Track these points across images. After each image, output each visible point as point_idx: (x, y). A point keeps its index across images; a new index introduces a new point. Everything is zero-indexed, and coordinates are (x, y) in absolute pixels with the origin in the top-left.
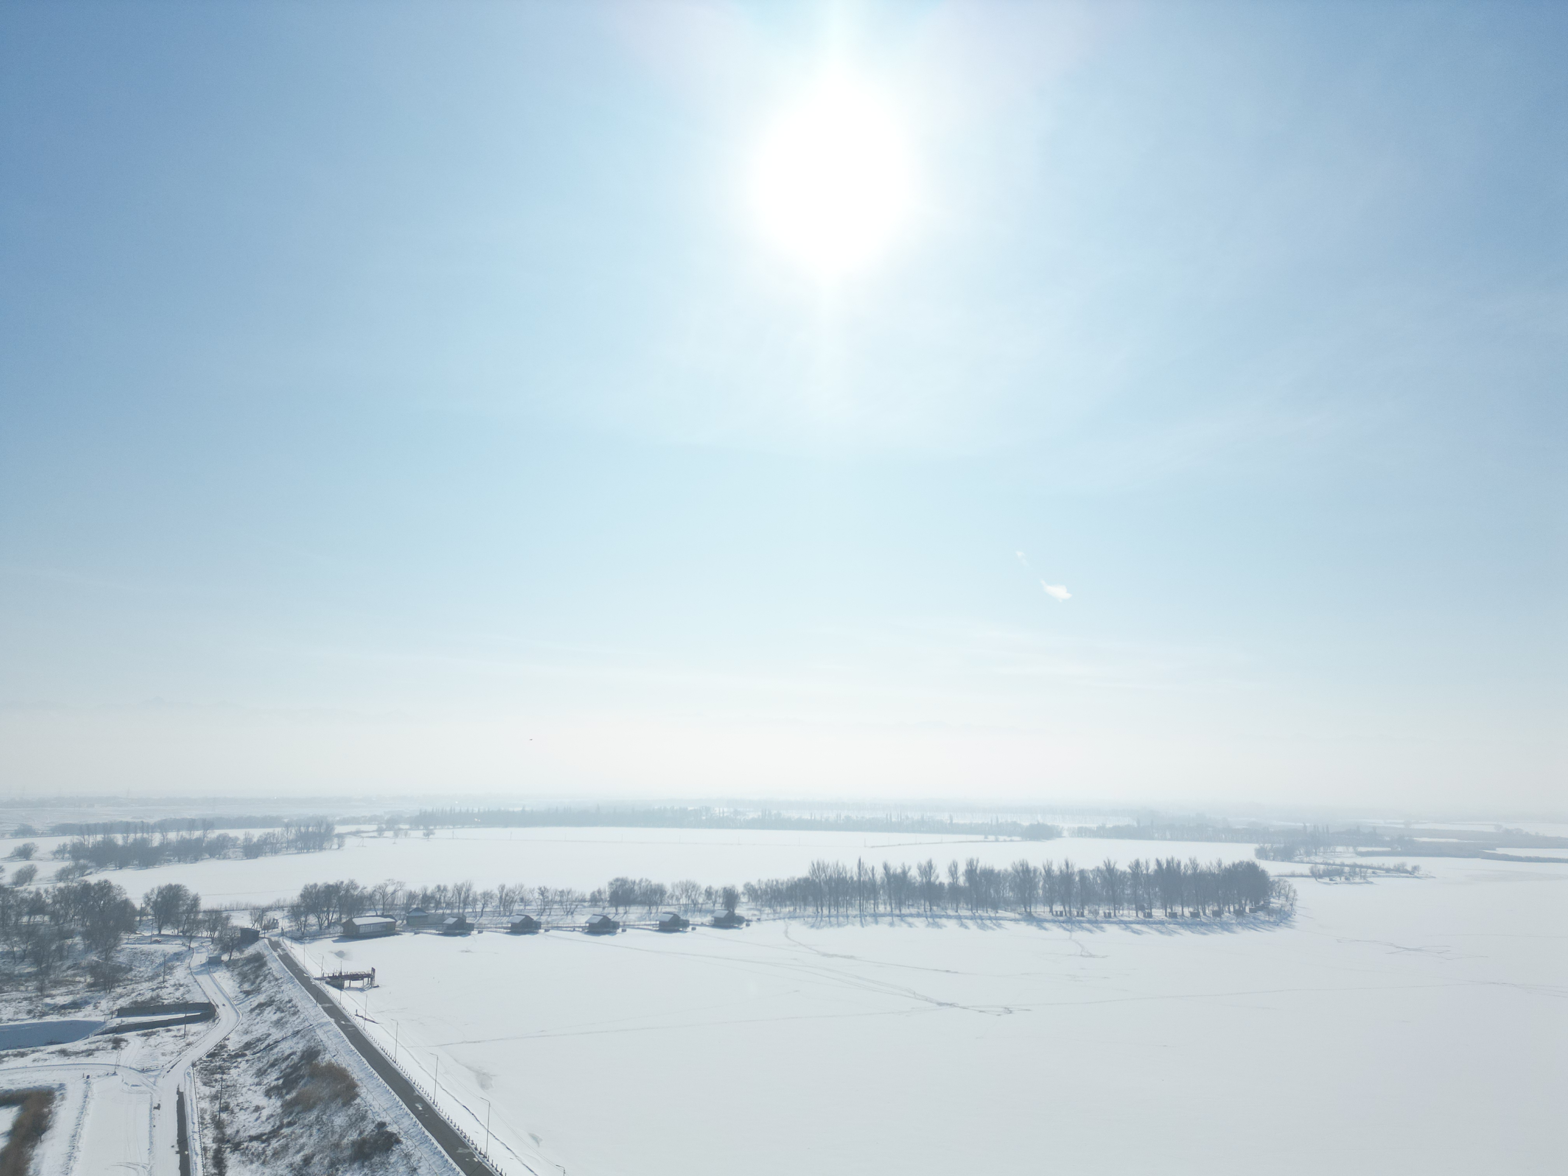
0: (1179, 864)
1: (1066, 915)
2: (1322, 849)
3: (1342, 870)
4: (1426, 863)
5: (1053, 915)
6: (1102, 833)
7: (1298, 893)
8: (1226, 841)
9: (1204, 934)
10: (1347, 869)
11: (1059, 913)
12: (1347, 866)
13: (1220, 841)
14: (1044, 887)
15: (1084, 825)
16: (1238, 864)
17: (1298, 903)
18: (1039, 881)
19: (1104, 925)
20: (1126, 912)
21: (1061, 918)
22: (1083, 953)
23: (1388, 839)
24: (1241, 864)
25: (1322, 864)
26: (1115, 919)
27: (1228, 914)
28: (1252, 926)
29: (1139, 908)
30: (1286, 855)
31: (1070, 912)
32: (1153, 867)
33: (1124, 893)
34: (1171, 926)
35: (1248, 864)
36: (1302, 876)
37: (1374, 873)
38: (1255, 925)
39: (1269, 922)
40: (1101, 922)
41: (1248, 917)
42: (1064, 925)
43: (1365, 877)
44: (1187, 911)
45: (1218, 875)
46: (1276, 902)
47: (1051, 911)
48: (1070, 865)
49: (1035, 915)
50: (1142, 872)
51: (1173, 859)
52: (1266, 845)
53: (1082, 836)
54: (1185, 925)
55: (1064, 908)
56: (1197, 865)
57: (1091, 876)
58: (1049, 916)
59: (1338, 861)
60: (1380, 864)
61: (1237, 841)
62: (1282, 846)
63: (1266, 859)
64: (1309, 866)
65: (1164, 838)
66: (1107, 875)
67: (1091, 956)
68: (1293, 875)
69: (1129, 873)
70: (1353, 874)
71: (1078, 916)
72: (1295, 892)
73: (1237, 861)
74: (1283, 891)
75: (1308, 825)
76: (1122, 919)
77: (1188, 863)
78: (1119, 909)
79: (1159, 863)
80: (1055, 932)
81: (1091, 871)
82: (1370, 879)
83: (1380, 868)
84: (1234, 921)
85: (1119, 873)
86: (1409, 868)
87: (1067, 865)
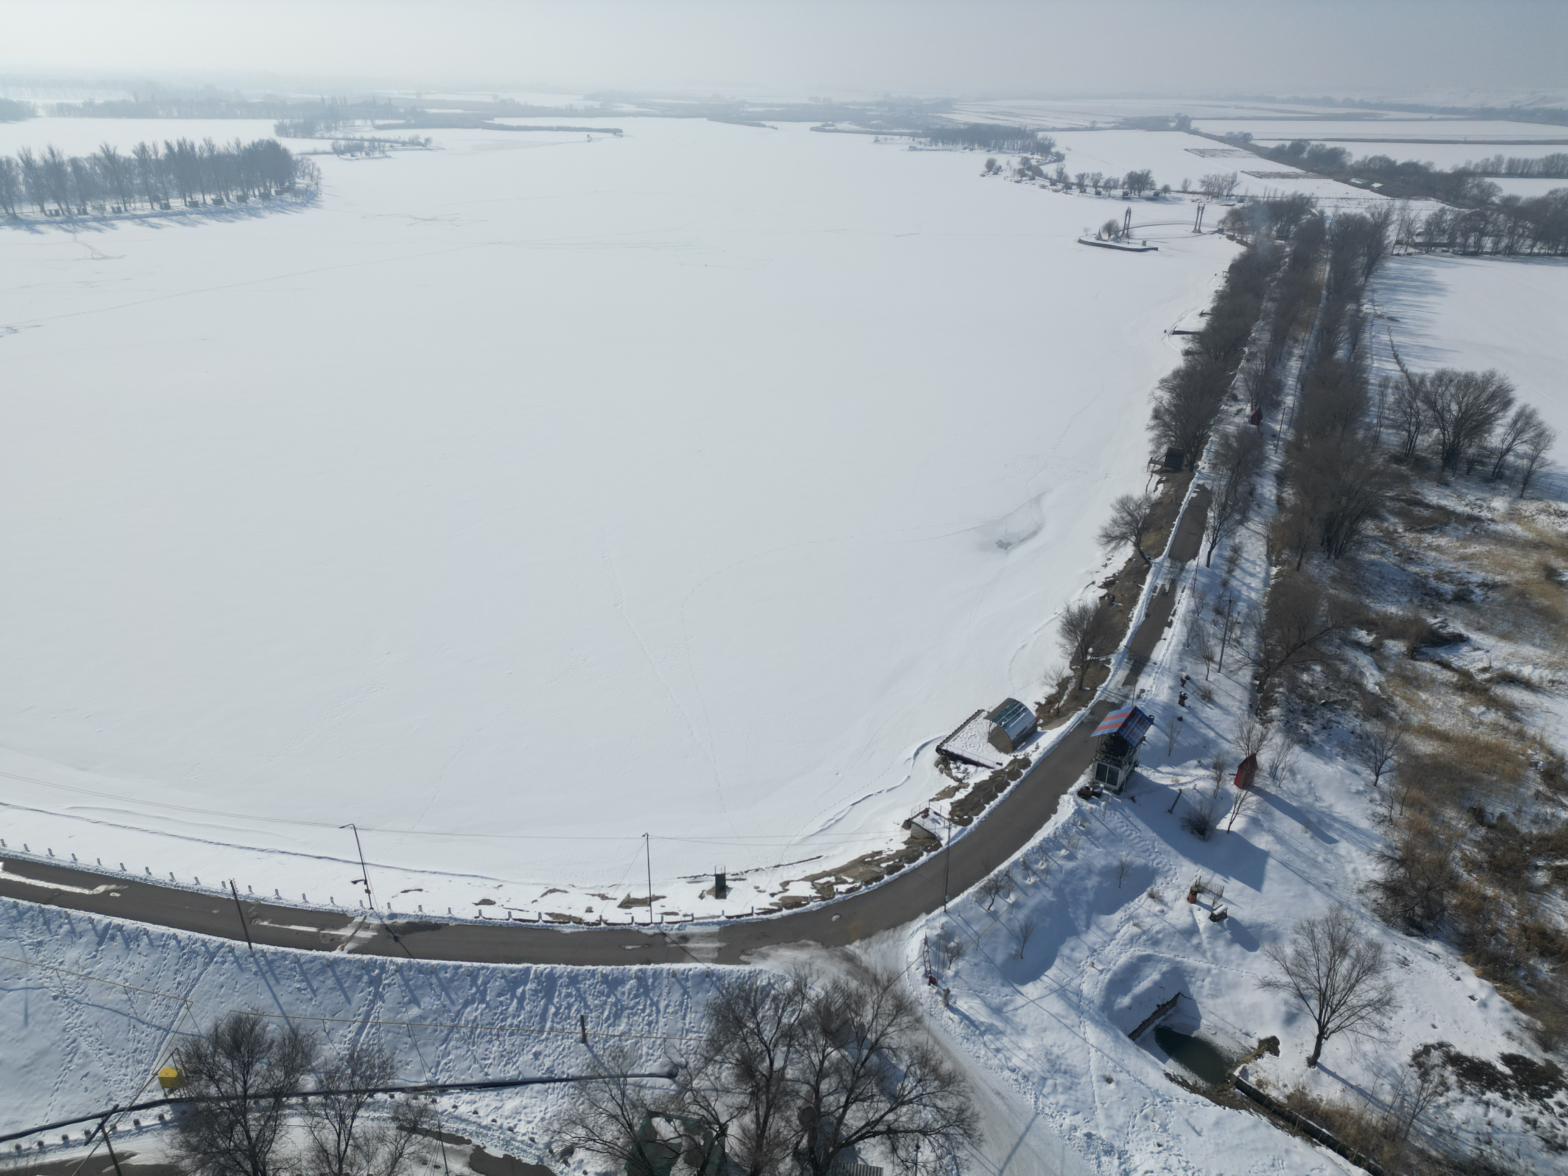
0: (192, 147)
1: (63, 214)
2: (341, 123)
3: (362, 145)
4: (437, 135)
5: (46, 214)
6: (91, 110)
7: (322, 171)
8: (242, 117)
9: (232, 221)
10: (366, 144)
11: (53, 212)
12: (367, 140)
13: (236, 117)
14: (26, 183)
15: (65, 101)
16: (258, 143)
17: (323, 182)
18: (18, 174)
19: (114, 222)
20: (138, 205)
21: (58, 218)
22: (94, 256)
23: (402, 111)
24: (261, 143)
25: (343, 139)
26: (126, 214)
27: (253, 199)
28: (279, 209)
29: (154, 199)
30: (307, 131)
31: (69, 210)
32: (162, 151)
33: (132, 184)
34: (194, 216)
35: (268, 141)
36: (325, 153)
37: (391, 146)
38: (283, 207)
39: (297, 204)
40: (111, 219)
41: (275, 200)
42: (64, 226)
43: (383, 152)
44: (209, 199)
45: (238, 156)
46: (301, 183)
47: (43, 210)
48: (56, 153)
49: (21, 216)
50: (150, 157)
51: (184, 141)
52: (285, 120)
53: (65, 116)
54: (209, 213)
55: (60, 205)
56: (213, 146)
57: (88, 166)
58: (41, 217)
59: (358, 136)
60: (397, 137)
61: (254, 117)
62: (302, 121)
63: (287, 136)
64: (331, 141)
65: (170, 116)
66: (107, 162)
67: (105, 258)
68: (315, 153)
69: (135, 160)
70: (372, 149)
71: (79, 213)
72: (319, 170)
73: (256, 140)
74: (307, 170)
75: (325, 97)
76: (135, 213)
77: (203, 144)
78: (130, 202)
79: (169, 146)
80: (54, 236)
81: (86, 159)
82: (388, 154)
83: (396, 142)
84: (260, 206)
85: (122, 160)
86: (422, 141)
87: (52, 153)
